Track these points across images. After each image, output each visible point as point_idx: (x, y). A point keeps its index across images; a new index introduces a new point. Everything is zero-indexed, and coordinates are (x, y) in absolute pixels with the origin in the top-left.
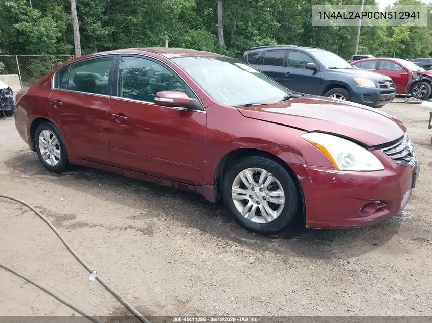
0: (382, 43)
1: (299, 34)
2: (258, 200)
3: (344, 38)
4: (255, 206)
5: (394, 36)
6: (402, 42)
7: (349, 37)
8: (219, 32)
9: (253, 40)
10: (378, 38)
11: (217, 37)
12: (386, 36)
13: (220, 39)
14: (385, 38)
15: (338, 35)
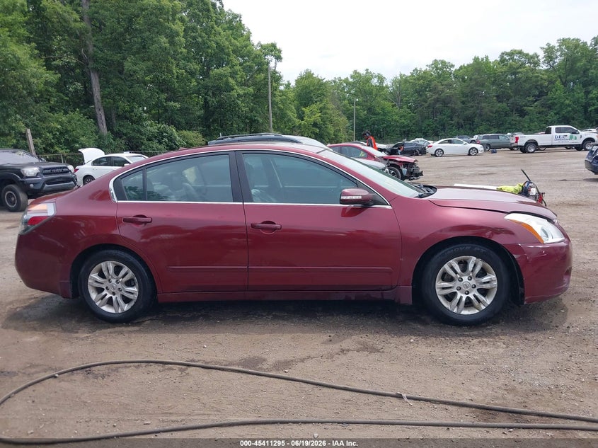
0: (294, 127)
1: (199, 117)
2: (467, 289)
3: (255, 120)
4: (464, 297)
5: (305, 118)
6: (315, 125)
7: (261, 121)
8: (99, 116)
9: (142, 126)
10: (289, 120)
11: (96, 123)
12: (296, 118)
13: (100, 125)
14: (297, 120)
15: (247, 118)
